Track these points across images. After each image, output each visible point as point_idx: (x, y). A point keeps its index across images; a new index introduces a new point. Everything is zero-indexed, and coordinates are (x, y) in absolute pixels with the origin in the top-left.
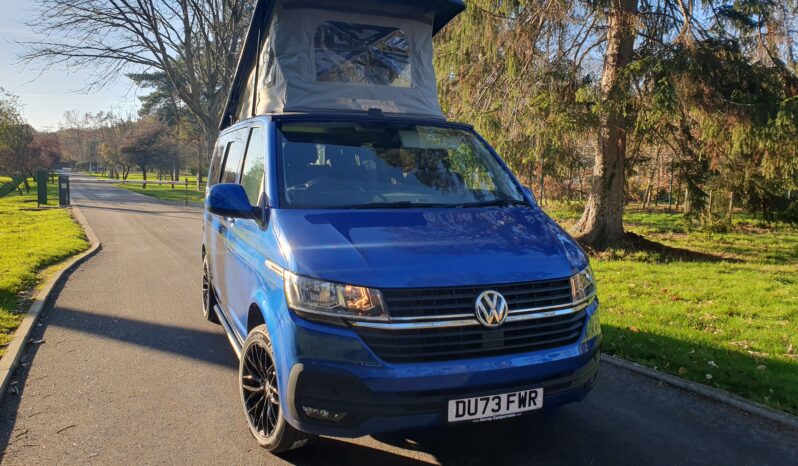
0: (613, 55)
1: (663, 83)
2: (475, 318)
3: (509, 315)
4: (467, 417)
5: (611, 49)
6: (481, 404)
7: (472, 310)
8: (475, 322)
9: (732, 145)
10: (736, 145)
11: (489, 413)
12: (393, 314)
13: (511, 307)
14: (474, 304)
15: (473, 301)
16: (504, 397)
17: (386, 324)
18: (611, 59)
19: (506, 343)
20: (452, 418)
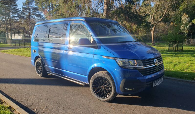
0: (106, 9)
1: (121, 16)
2: (155, 65)
3: (159, 63)
4: (155, 85)
5: (105, 7)
6: (157, 82)
7: (154, 63)
8: (154, 66)
9: (133, 29)
10: (134, 29)
11: (158, 84)
12: (144, 65)
13: (159, 62)
14: (154, 62)
15: (154, 61)
16: (159, 80)
17: (143, 67)
18: (105, 10)
19: (158, 69)
20: (154, 86)
